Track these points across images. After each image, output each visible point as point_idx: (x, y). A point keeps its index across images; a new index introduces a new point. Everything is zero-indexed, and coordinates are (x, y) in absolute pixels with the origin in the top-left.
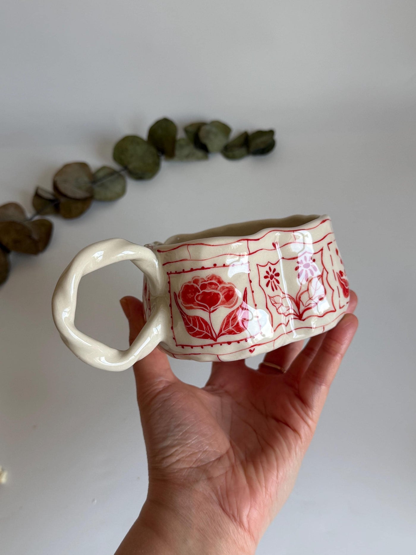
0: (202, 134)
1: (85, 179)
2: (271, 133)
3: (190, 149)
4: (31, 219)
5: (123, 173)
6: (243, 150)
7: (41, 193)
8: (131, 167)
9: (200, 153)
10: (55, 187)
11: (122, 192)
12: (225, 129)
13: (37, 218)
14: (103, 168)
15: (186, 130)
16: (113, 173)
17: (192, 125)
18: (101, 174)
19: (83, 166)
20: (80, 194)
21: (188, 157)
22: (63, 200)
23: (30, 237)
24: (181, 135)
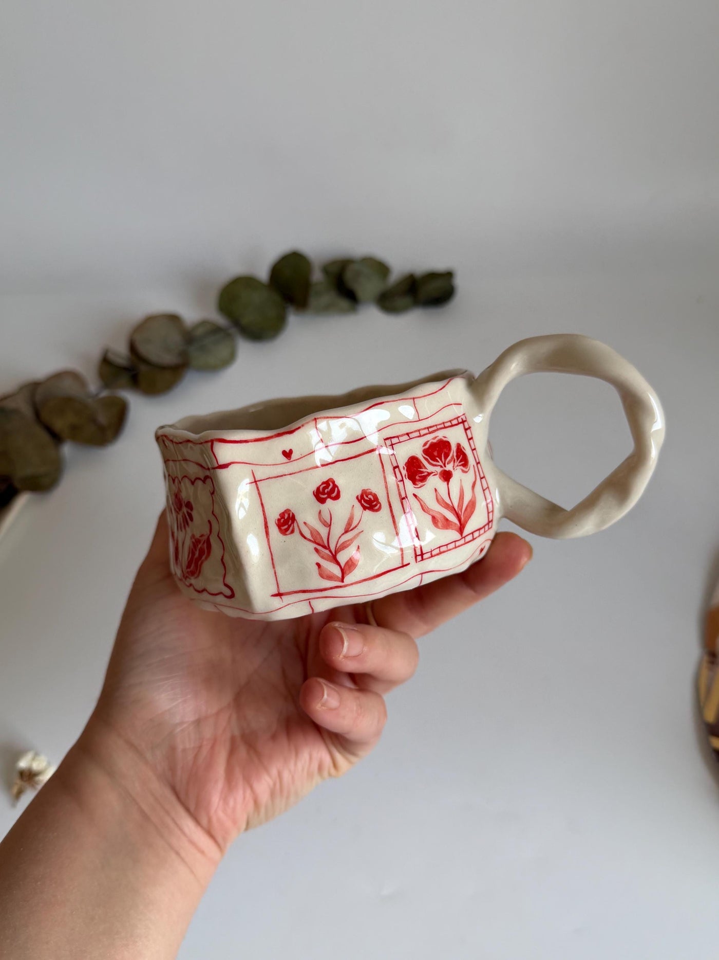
0: (349, 275)
1: (175, 338)
2: (448, 276)
3: (329, 297)
4: (97, 395)
5: (233, 331)
6: (407, 300)
7: (111, 357)
8: (245, 321)
9: (344, 303)
10: (133, 348)
11: (230, 359)
12: (382, 269)
13: (105, 394)
14: (203, 323)
15: (326, 269)
16: (216, 330)
17: (334, 263)
18: (200, 331)
19: (174, 319)
20: (168, 359)
21: (326, 310)
22: (143, 368)
23: (94, 421)
24: (317, 276)
